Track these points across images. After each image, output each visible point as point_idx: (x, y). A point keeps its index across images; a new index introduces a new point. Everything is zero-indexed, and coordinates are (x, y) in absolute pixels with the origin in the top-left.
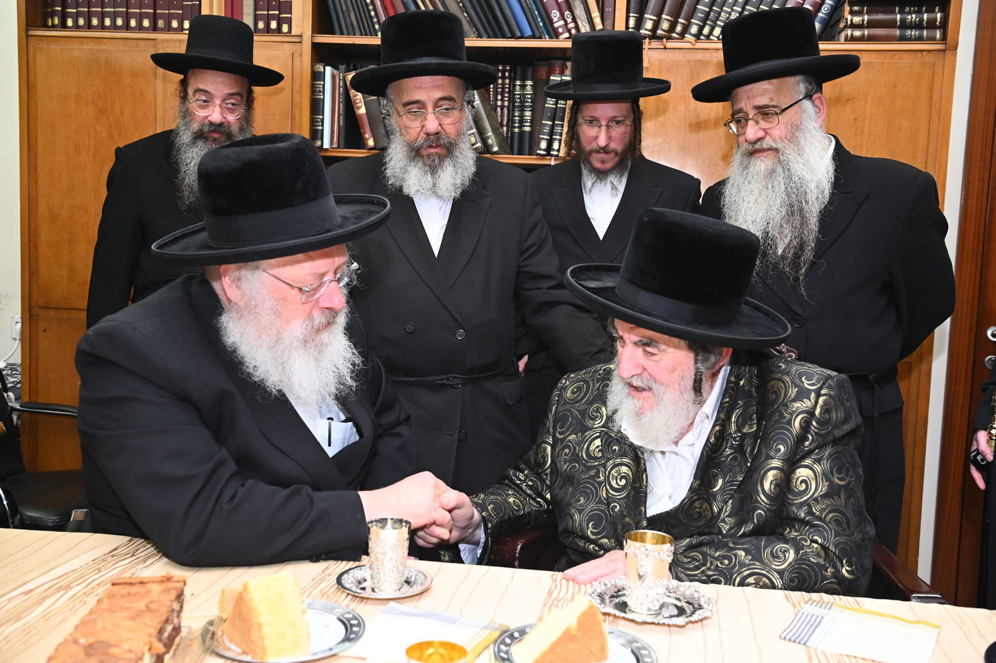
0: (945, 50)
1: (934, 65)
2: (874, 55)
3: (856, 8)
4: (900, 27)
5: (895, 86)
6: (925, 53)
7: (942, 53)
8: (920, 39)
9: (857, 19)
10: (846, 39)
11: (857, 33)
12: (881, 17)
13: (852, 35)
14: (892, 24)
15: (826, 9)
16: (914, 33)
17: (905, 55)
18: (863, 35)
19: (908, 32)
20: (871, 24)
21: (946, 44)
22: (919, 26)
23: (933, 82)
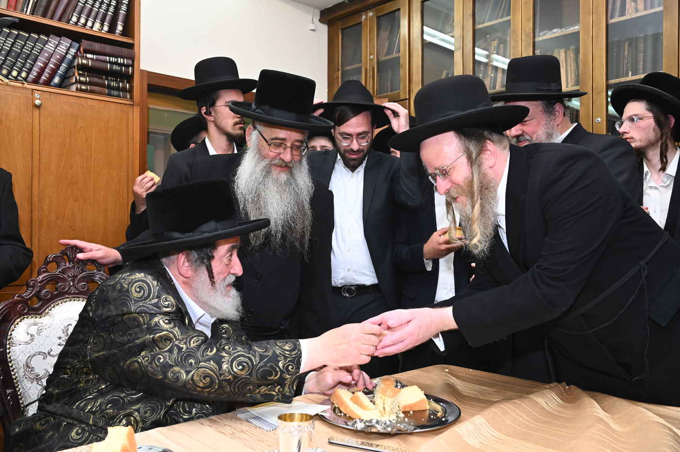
0: (133, 105)
1: (127, 113)
2: (95, 101)
3: (81, 72)
4: (107, 88)
5: (108, 122)
6: (122, 105)
7: (132, 106)
8: (119, 96)
9: (82, 79)
10: (77, 89)
11: (83, 87)
12: (96, 80)
13: (80, 88)
14: (103, 86)
15: (63, 69)
16: (115, 93)
17: (112, 105)
18: (87, 89)
19: (112, 92)
20: (90, 83)
21: (133, 101)
22: (117, 89)
23: (128, 122)
